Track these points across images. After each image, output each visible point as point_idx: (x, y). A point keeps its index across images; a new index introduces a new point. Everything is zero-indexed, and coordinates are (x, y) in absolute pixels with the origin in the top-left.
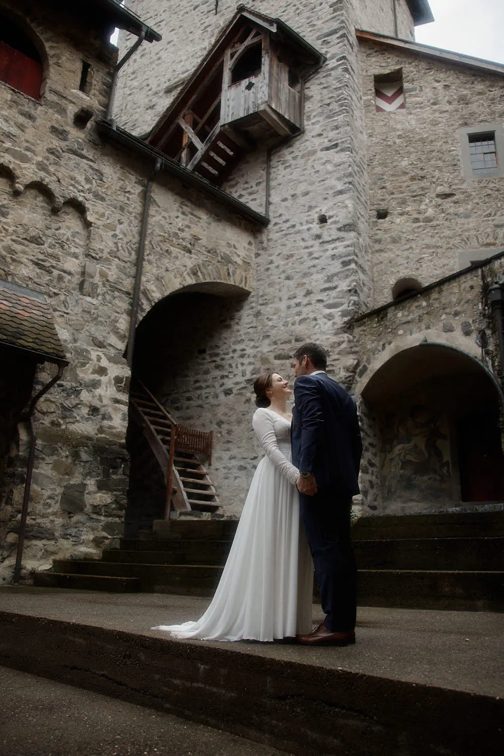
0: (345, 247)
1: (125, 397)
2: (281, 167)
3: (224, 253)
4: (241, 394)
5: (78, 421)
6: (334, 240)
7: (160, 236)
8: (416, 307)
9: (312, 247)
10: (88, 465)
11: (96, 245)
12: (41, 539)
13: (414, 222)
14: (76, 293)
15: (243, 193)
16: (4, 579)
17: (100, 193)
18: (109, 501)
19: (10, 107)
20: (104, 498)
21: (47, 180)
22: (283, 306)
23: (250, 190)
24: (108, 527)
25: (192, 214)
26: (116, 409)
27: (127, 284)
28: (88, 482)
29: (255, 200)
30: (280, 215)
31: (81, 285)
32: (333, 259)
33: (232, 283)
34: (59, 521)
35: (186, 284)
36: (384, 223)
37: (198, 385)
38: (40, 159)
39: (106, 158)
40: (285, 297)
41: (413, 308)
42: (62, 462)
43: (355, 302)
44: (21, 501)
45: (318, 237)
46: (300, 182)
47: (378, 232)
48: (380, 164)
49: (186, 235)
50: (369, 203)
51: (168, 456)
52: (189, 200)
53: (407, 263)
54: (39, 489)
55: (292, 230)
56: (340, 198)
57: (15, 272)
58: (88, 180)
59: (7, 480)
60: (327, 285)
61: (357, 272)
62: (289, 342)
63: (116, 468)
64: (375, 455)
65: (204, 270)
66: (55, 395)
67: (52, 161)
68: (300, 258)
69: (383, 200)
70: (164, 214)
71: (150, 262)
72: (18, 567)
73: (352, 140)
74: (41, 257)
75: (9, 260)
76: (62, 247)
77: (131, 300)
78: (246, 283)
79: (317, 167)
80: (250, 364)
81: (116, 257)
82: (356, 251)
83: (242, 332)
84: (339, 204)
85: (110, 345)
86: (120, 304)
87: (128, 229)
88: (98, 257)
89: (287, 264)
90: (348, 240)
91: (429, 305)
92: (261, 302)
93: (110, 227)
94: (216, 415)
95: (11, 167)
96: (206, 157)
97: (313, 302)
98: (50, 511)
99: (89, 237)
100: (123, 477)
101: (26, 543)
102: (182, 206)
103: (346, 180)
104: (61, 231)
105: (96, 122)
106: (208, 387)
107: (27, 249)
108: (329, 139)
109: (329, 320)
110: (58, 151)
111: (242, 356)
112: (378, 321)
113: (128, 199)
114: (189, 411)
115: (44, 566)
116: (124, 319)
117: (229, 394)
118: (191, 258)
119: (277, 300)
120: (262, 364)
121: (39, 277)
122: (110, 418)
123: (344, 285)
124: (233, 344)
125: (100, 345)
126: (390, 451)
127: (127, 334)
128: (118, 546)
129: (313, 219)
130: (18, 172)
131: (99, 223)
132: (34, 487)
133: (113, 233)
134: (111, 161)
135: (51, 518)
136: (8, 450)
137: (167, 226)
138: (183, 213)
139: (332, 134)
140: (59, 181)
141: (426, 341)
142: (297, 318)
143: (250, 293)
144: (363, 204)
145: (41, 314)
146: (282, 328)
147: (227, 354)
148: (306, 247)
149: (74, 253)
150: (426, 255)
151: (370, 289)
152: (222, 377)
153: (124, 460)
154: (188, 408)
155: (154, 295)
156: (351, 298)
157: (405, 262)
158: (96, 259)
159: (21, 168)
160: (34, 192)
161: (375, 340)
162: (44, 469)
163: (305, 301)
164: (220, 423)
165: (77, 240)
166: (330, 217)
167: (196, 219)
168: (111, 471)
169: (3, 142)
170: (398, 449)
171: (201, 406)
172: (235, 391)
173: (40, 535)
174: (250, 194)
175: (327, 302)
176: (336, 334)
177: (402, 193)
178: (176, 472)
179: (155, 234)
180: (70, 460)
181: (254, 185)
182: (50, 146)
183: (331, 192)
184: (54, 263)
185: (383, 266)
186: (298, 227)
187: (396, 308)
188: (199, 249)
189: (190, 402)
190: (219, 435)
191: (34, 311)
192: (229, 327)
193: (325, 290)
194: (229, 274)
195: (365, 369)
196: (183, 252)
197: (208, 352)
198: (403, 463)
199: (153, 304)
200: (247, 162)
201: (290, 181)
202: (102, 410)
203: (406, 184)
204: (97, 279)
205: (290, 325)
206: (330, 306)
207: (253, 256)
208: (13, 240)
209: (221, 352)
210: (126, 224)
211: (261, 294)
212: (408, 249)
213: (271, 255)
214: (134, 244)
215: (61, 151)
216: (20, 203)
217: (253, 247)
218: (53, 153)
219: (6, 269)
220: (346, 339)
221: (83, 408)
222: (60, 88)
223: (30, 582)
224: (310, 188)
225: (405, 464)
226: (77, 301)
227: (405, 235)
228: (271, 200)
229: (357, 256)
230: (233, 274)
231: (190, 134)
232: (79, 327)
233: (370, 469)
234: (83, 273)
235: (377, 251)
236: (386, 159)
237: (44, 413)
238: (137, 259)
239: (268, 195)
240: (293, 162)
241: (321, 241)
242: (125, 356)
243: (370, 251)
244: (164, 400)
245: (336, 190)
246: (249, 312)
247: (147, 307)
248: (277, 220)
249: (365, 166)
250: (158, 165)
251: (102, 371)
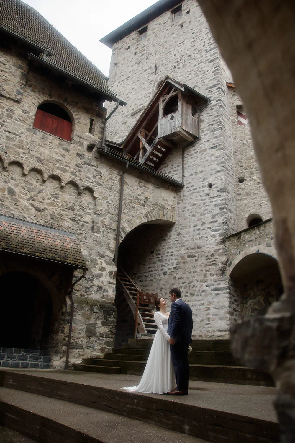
0: (221, 200)
1: (114, 281)
2: (189, 157)
3: (161, 204)
4: (171, 274)
5: (92, 294)
6: (216, 197)
7: (130, 199)
8: (254, 233)
9: (205, 200)
10: (97, 314)
11: (99, 208)
12: (77, 349)
13: (258, 184)
14: (90, 232)
15: (171, 170)
16: (61, 367)
17: (100, 182)
18: (107, 331)
19: (58, 147)
20: (105, 329)
21: (75, 179)
22: (191, 230)
23: (174, 169)
24: (107, 343)
25: (145, 187)
26: (109, 287)
27: (114, 225)
28: (98, 322)
29: (177, 174)
30: (189, 183)
31: (93, 228)
32: (215, 207)
33: (166, 219)
34: (85, 341)
35: (142, 222)
36: (242, 185)
37: (150, 269)
38: (72, 170)
39: (102, 164)
40: (192, 226)
41: (253, 234)
42: (85, 313)
43: (226, 228)
44: (68, 332)
45: (208, 195)
46: (199, 166)
47: (239, 190)
48: (240, 153)
49: (142, 197)
50: (234, 175)
51: (135, 306)
52: (143, 180)
53: (254, 206)
54: (76, 326)
55: (195, 191)
56: (219, 174)
57: (62, 225)
58: (94, 177)
59: (62, 322)
60: (213, 220)
61: (227, 213)
62: (194, 248)
63: (110, 315)
64: (238, 305)
65: (151, 214)
66: (82, 282)
67: (77, 170)
68: (199, 206)
69: (242, 173)
70: (131, 188)
71: (125, 213)
72: (67, 362)
73: (224, 143)
74: (74, 216)
75: (59, 219)
76: (83, 210)
77: (116, 233)
78: (173, 219)
79: (208, 158)
80: (175, 259)
81: (108, 213)
82: (226, 202)
83: (171, 243)
84: (218, 178)
85: (107, 256)
86: (111, 235)
87: (114, 198)
88: (100, 214)
89: (193, 208)
90: (222, 197)
91: (260, 233)
92: (180, 228)
93: (105, 198)
94: (159, 285)
95: (59, 176)
96: (152, 154)
97: (206, 228)
98: (80, 336)
99: (95, 204)
100: (114, 319)
101: (71, 351)
102: (140, 183)
103: (221, 165)
104: (83, 203)
105: (97, 148)
106: (155, 270)
107: (67, 213)
108: (213, 143)
109: (214, 238)
110: (80, 165)
111: (172, 255)
112: (237, 240)
113: (113, 183)
114: (146, 282)
115: (78, 361)
116: (113, 243)
117: (166, 274)
118: (145, 209)
119: (188, 227)
120: (181, 260)
121: (73, 226)
122: (107, 291)
123: (220, 220)
124: (167, 249)
125: (102, 256)
126: (246, 303)
127: (114, 250)
128: (111, 352)
129: (206, 185)
130: (62, 178)
131: (100, 197)
132: (74, 325)
133: (106, 201)
134: (105, 165)
135: (81, 339)
136: (61, 308)
137: (133, 195)
138: (140, 187)
139: (214, 141)
140: (81, 179)
141: (259, 251)
142: (198, 237)
143: (174, 223)
144: (231, 176)
145: (75, 245)
146: (191, 241)
147: (164, 254)
148: (202, 200)
149: (89, 213)
150: (264, 202)
151: (235, 220)
152: (162, 266)
153: (114, 311)
154: (145, 281)
155: (127, 229)
156: (224, 226)
157: (253, 205)
158: (99, 215)
159: (64, 175)
160: (70, 186)
161: (236, 249)
162: (78, 317)
163: (202, 228)
164: (161, 289)
165: (90, 206)
166: (214, 184)
167: (147, 189)
168: (108, 316)
169: (56, 164)
170: (250, 302)
171: (152, 280)
172: (168, 273)
173: (76, 347)
174: (175, 171)
175: (213, 229)
176: (217, 245)
177: (251, 169)
178: (140, 314)
179: (127, 199)
180: (89, 312)
181: (176, 166)
182: (76, 163)
183: (214, 171)
184: (80, 218)
185: (241, 208)
186: (198, 190)
187: (245, 233)
188: (148, 204)
189: (147, 278)
190: (161, 295)
191: (72, 244)
192: (165, 240)
193: (211, 222)
194: (164, 215)
195: (231, 263)
196: (140, 206)
197: (155, 253)
198: (253, 309)
199: (127, 234)
200: (172, 154)
201: (194, 165)
202: (104, 288)
203: (253, 164)
204: (100, 225)
205: (194, 240)
206: (214, 231)
207: (176, 204)
208: (61, 210)
209: (161, 253)
210: (113, 196)
211: (180, 223)
212: (255, 198)
213: (185, 204)
214: (117, 205)
215: (81, 164)
216: (64, 192)
217: (176, 200)
218: (78, 166)
219: (59, 224)
220: (222, 248)
221: (95, 287)
222: (80, 134)
223: (72, 368)
224: (204, 169)
225: (254, 310)
226: (91, 236)
227: (253, 191)
228: (184, 174)
229: (227, 205)
230: (166, 215)
231: (144, 142)
232: (92, 248)
233: (235, 313)
234: (93, 222)
235: (239, 200)
236: (243, 151)
237: (77, 291)
238: (119, 212)
239: (183, 172)
240: (195, 155)
241: (209, 197)
242: (114, 260)
243: (235, 200)
244: (134, 276)
245: (216, 170)
246: (175, 233)
247: (124, 236)
248: (188, 185)
249: (232, 155)
250: (127, 166)
251: (103, 269)
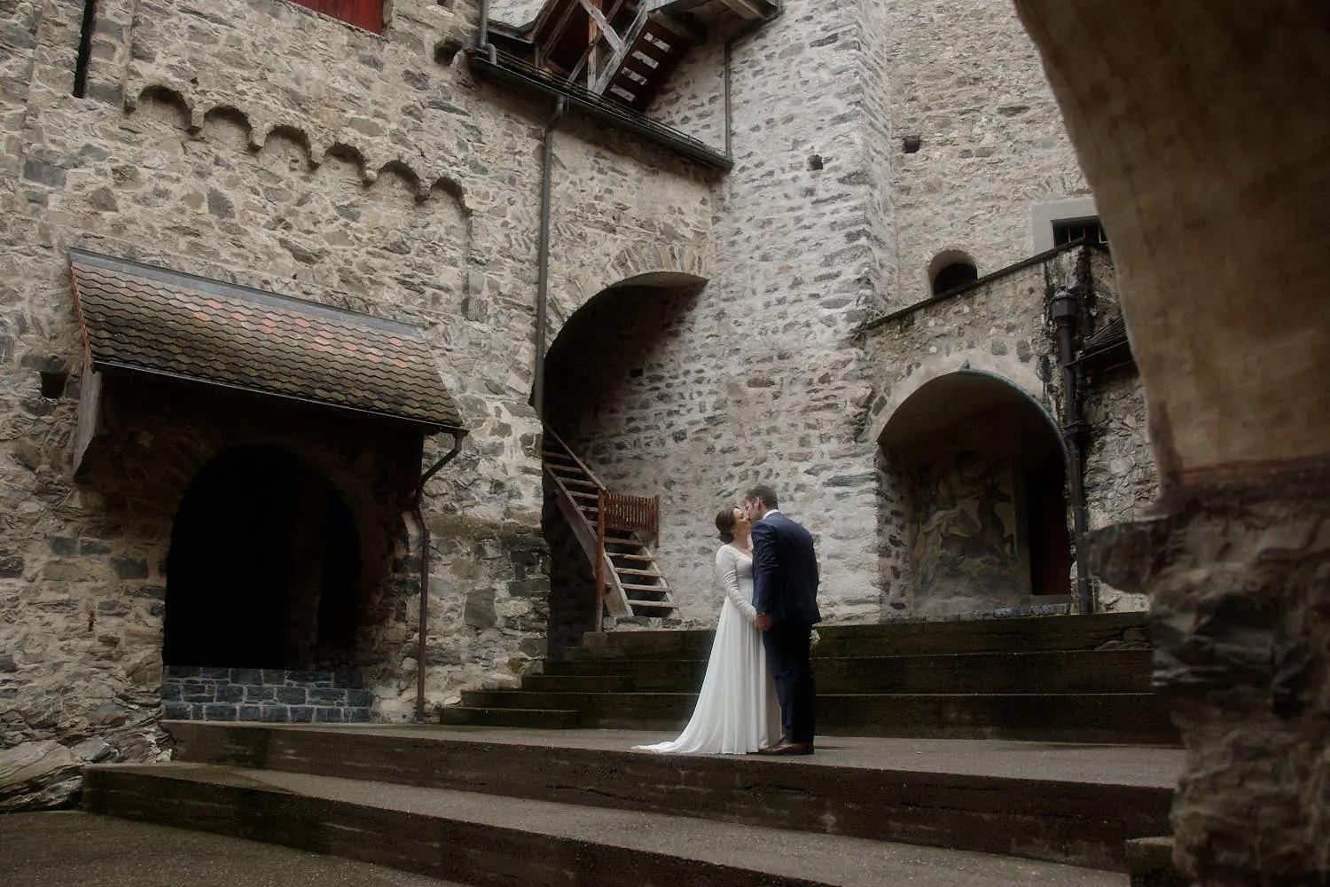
0: (851, 210)
1: (536, 464)
2: (748, 72)
3: (665, 224)
4: (698, 439)
5: (477, 503)
6: (834, 198)
7: (570, 213)
8: (955, 313)
9: (800, 208)
10: (495, 563)
11: (481, 243)
12: (446, 664)
13: (963, 157)
14: (458, 317)
15: (689, 114)
16: (404, 717)
17: (480, 162)
18: (526, 610)
19: (348, 55)
20: (518, 606)
21: (406, 157)
22: (758, 302)
23: (699, 110)
24: (527, 646)
25: (614, 170)
26: (526, 482)
27: (528, 294)
28: (497, 586)
29: (708, 126)
30: (749, 155)
31: (465, 305)
32: (833, 229)
33: (680, 270)
34: (465, 640)
35: (610, 283)
36: (915, 159)
37: (632, 425)
38: (394, 126)
39: (483, 105)
40: (761, 289)
41: (951, 314)
42: (462, 561)
43: (867, 298)
44: (417, 616)
45: (810, 192)
46: (779, 99)
47: (906, 174)
48: (909, 58)
49: (606, 205)
50: (890, 126)
51: (595, 537)
52: (607, 148)
53: (952, 225)
54: (438, 600)
55: (769, 180)
56: (843, 127)
57: (377, 300)
58: (461, 146)
59: (395, 589)
60: (824, 271)
61: (870, 249)
62: (770, 359)
63: (531, 564)
64: (902, 527)
65: (636, 257)
66: (448, 472)
67: (410, 126)
68: (783, 227)
69: (913, 120)
70: (573, 177)
71: (557, 257)
72: (420, 701)
73: (860, 27)
74: (408, 271)
75: (367, 282)
76: (434, 252)
77: (534, 318)
78: (700, 267)
79: (806, 75)
80: (711, 392)
81: (509, 257)
82: (868, 216)
83: (697, 343)
84: (841, 138)
85: (510, 389)
86: (520, 326)
87: (524, 209)
88: (483, 260)
89: (763, 235)
90: (855, 199)
91: (973, 312)
92: (724, 296)
93: (497, 212)
94: (661, 471)
95: (358, 148)
96: (629, 61)
97: (804, 297)
98: (452, 627)
99: (469, 232)
100: (542, 576)
101: (428, 670)
102: (599, 160)
103: (851, 98)
104: (431, 228)
105: (465, 51)
106: (648, 428)
107: (388, 263)
108: (823, 25)
109: (829, 326)
110: (417, 108)
111: (699, 381)
112: (901, 332)
113: (520, 163)
114: (621, 465)
115: (451, 699)
116: (527, 348)
117: (682, 439)
118: (615, 240)
119: (748, 292)
120: (730, 393)
121: (408, 302)
122: (519, 496)
123: (849, 272)
124: (685, 362)
125: (497, 390)
126: (926, 520)
127: (532, 370)
128: (541, 670)
129: (801, 163)
130: (367, 153)
131: (482, 208)
132: (431, 597)
133: (502, 220)
134: (491, 107)
135: (455, 636)
136: (391, 547)
137: (577, 197)
138: (600, 171)
139: (828, 18)
140: (423, 155)
141: (968, 367)
142: (781, 323)
143: (704, 282)
144: (881, 133)
145: (420, 360)
146: (758, 338)
147: (676, 377)
148: (792, 209)
149: (451, 259)
150: (981, 212)
151: (892, 271)
152: (670, 413)
153: (542, 553)
154: (619, 460)
155: (565, 305)
156: (862, 291)
157: (949, 223)
158: (483, 264)
159: (370, 145)
160: (389, 176)
161: (897, 359)
162: (441, 573)
163: (791, 296)
164: (669, 484)
165: (453, 239)
166: (828, 160)
167: (620, 177)
168: (526, 569)
169: (345, 111)
170: (937, 517)
171: (637, 458)
172: (689, 435)
173: (443, 659)
174: (701, 116)
175: (826, 299)
176: (839, 348)
177: (942, 107)
178: (609, 560)
179: (561, 210)
180: (472, 559)
181: (706, 101)
182: (405, 104)
183: (828, 118)
184: (425, 277)
185: (911, 231)
186: (778, 176)
187: (926, 312)
188: (626, 225)
189: (623, 451)
190: (669, 502)
191: (411, 358)
192: (676, 334)
193: (821, 278)
194: (673, 256)
195: (883, 402)
196: (603, 233)
197: (646, 374)
198: (945, 538)
199: (566, 320)
200: (693, 61)
201: (764, 96)
202: (508, 485)
203: (950, 91)
204: (486, 295)
205: (769, 333)
206: (829, 305)
207: (710, 221)
208: (369, 253)
209: (667, 375)
210: (519, 204)
211: (724, 282)
212: (953, 203)
213: (736, 220)
214: (533, 233)
215: (421, 108)
216: (371, 197)
217: (709, 208)
218: (410, 113)
219: (366, 298)
220: (855, 356)
221: (483, 484)
222: (411, 9)
223: (436, 719)
224: (795, 110)
225: (947, 540)
226: (461, 330)
227: (947, 179)
228: (733, 127)
229: (869, 223)
230: (681, 256)
231: (600, 22)
232: (467, 368)
233: (894, 550)
234: (466, 288)
235: (904, 207)
236: (917, 50)
237: (433, 497)
238: (540, 255)
239: (729, 120)
240: (765, 63)
241: (814, 198)
242: (531, 402)
243: (893, 207)
244: (581, 448)
245: (835, 115)
246: (707, 311)
247: (557, 326)
248: (744, 163)
249: (884, 64)
250: (561, 106)
251: (504, 430)
